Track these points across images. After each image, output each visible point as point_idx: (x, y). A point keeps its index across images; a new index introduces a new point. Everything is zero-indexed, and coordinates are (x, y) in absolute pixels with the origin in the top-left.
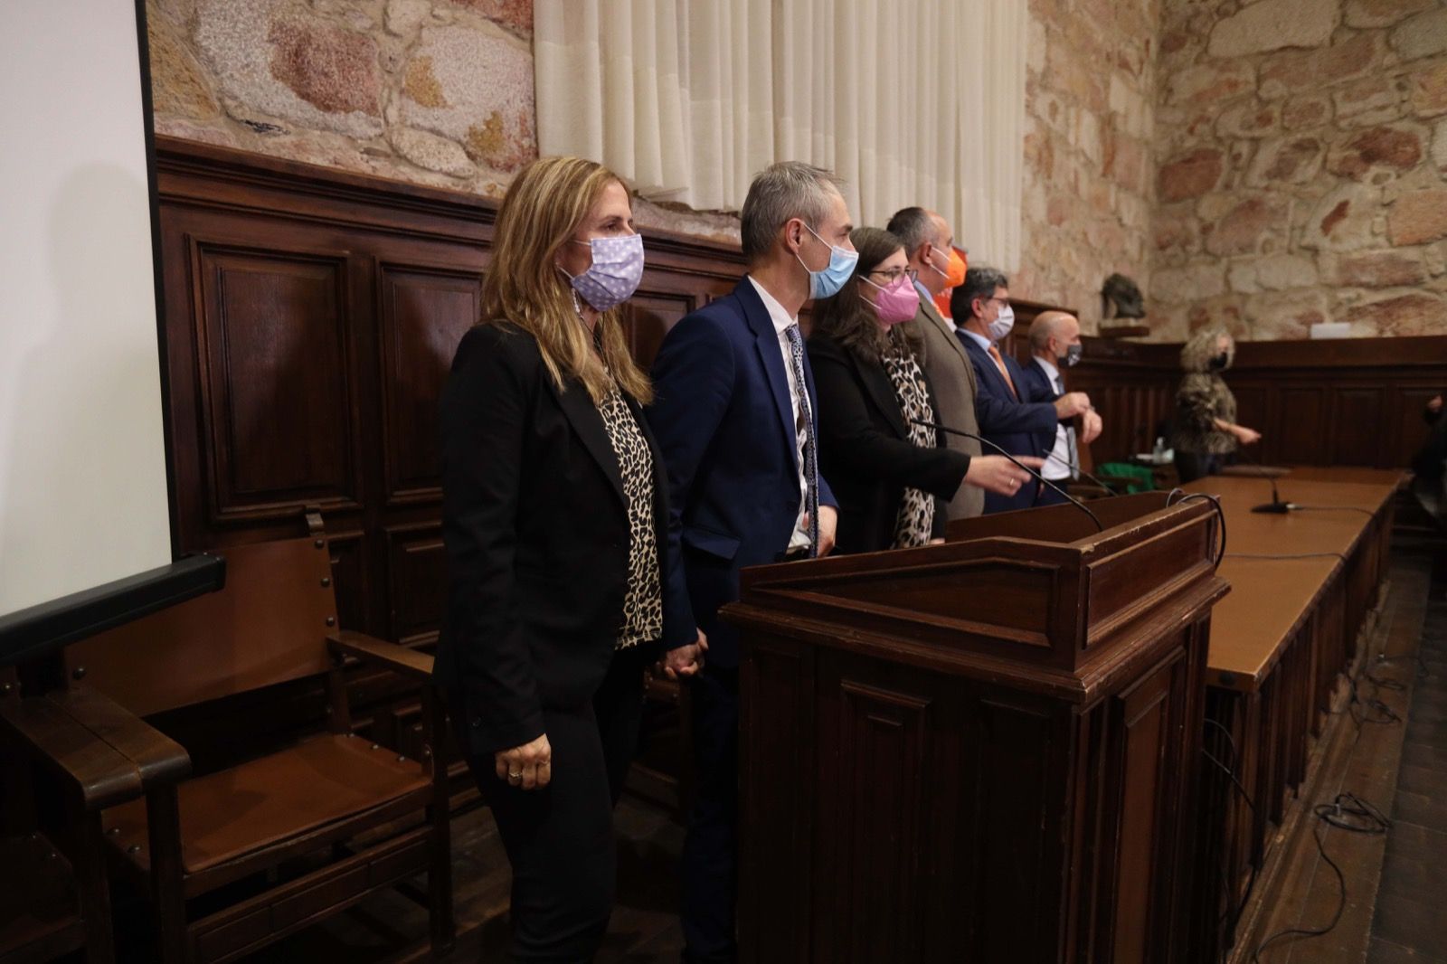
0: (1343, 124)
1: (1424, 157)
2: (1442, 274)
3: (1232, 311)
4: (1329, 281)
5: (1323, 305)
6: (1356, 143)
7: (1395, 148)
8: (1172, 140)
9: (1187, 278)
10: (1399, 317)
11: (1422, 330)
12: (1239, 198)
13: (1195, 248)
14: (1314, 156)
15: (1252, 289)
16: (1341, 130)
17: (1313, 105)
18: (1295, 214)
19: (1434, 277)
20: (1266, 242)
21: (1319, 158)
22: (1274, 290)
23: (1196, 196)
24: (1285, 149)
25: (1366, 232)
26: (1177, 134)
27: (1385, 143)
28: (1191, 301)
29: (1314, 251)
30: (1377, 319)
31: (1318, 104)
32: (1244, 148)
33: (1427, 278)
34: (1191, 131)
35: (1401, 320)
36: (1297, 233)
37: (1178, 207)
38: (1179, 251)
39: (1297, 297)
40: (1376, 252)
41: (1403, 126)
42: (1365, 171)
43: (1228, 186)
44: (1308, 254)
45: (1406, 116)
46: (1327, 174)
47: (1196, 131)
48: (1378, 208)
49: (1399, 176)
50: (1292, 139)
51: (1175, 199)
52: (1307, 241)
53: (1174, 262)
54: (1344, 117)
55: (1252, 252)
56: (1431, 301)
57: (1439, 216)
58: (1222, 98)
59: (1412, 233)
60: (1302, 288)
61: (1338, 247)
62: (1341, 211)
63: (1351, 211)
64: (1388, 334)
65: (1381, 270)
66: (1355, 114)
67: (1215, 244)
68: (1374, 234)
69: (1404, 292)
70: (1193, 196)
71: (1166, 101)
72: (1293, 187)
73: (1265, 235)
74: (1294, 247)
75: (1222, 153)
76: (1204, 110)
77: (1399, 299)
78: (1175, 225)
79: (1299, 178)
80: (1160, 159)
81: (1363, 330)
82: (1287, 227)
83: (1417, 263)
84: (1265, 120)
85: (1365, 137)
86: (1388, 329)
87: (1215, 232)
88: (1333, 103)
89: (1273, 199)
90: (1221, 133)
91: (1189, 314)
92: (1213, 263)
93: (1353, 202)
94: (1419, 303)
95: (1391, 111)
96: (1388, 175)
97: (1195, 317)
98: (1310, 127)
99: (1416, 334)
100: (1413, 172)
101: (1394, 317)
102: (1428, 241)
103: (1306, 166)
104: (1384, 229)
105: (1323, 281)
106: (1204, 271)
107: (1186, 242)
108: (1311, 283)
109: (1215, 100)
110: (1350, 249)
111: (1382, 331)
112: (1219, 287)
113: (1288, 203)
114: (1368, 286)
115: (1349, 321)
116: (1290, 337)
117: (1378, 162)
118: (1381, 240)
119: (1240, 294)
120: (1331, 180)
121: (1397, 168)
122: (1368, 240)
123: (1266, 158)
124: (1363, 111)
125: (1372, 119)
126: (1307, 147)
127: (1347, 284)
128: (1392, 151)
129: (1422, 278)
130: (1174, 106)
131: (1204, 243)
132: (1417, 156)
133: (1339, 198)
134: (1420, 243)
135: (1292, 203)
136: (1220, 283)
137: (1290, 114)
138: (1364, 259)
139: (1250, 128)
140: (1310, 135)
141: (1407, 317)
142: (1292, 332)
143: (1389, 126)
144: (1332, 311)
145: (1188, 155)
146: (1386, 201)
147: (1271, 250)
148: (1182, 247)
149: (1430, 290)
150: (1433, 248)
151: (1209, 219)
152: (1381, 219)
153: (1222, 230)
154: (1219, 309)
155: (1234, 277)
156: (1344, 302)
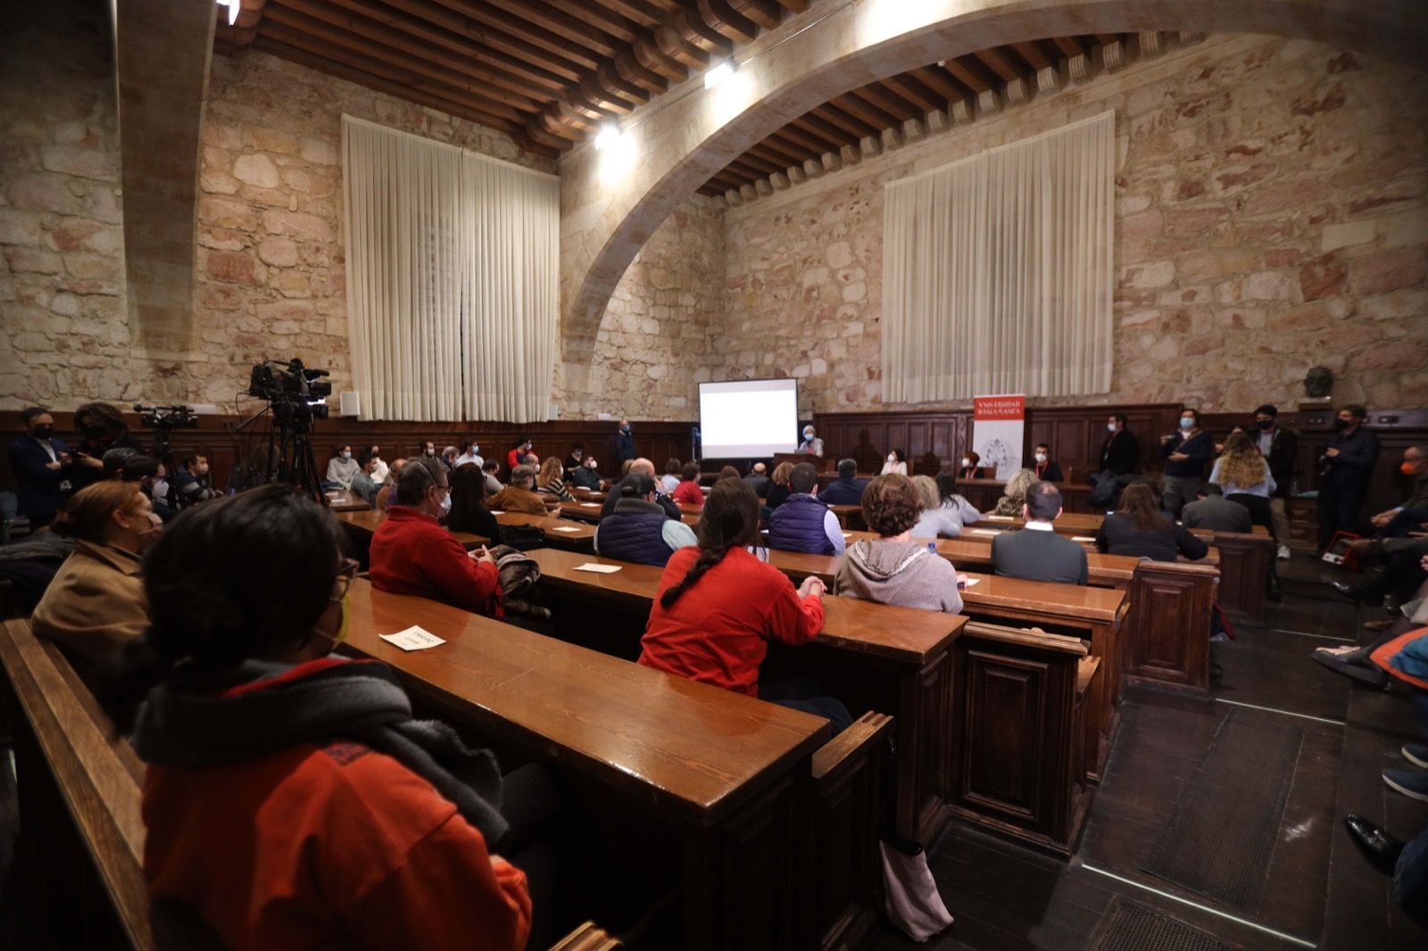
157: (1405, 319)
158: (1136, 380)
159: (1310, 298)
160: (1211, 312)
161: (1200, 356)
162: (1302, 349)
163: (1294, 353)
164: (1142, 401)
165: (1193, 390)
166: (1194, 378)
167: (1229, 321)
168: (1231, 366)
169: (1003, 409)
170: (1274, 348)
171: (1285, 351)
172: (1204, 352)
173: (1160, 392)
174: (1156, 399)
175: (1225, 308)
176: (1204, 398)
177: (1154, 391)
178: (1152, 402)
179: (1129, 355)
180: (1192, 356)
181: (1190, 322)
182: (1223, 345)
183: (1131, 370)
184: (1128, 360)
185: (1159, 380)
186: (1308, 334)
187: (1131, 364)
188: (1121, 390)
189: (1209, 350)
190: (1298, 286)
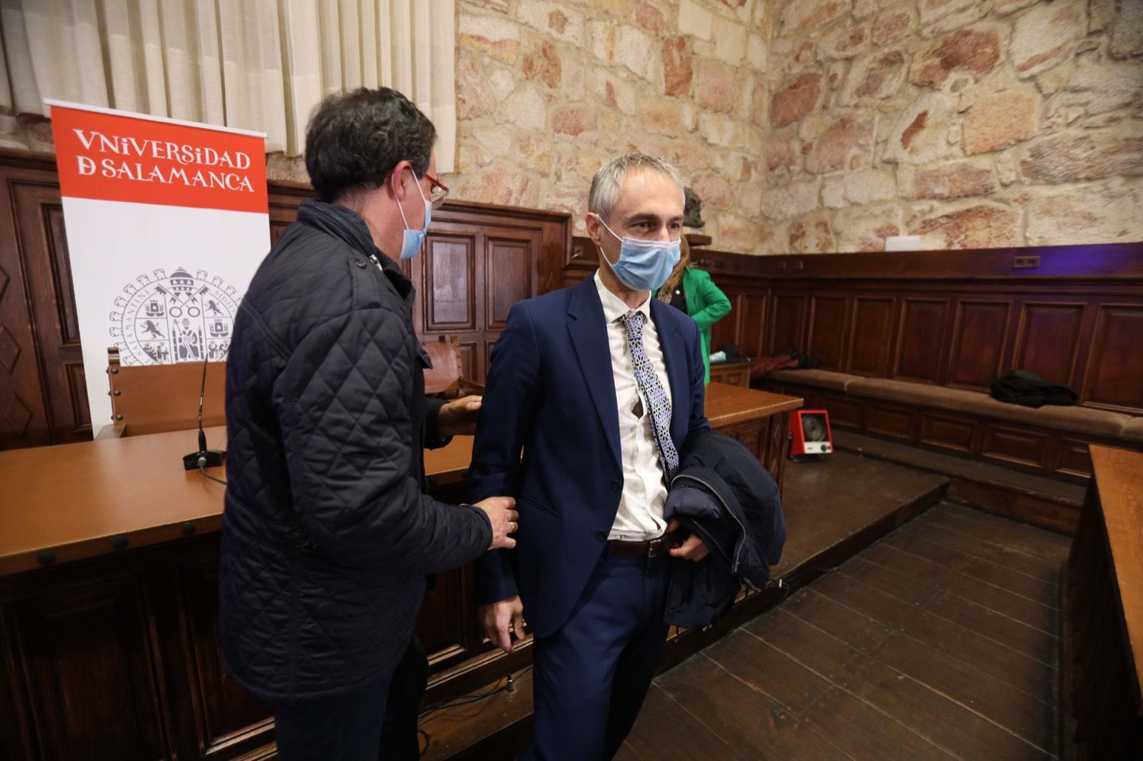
0: (926, 32)
1: (1003, 57)
2: (1012, 183)
3: (823, 225)
4: (905, 195)
5: (899, 220)
6: (937, 50)
7: (974, 51)
8: (783, 70)
9: (791, 195)
10: (967, 230)
11: (988, 242)
12: (833, 118)
13: (796, 168)
14: (900, 68)
15: (840, 204)
16: (925, 39)
17: (899, 17)
18: (879, 129)
19: (1004, 186)
20: (855, 158)
21: (904, 69)
22: (860, 205)
23: (799, 119)
24: (874, 65)
25: (942, 143)
26: (786, 62)
27: (964, 48)
28: (792, 216)
29: (894, 164)
30: (947, 231)
31: (904, 14)
32: (838, 69)
33: (998, 188)
34: (797, 59)
35: (970, 233)
36: (881, 147)
37: (786, 130)
38: (785, 171)
39: (877, 210)
40: (950, 162)
41: (982, 27)
42: (944, 78)
43: (824, 107)
44: (890, 168)
45: (986, 16)
46: (910, 85)
47: (801, 58)
48: (955, 116)
49: (976, 81)
50: (880, 55)
51: (783, 124)
52: (889, 155)
53: (781, 182)
54: (927, 25)
55: (842, 168)
56: (998, 211)
57: (1014, 120)
58: (823, 22)
59: (986, 140)
60: (881, 202)
61: (916, 159)
62: (919, 123)
63: (929, 122)
64: (957, 247)
65: (954, 181)
66: (937, 20)
67: (813, 164)
68: (949, 144)
69: (974, 203)
70: (797, 120)
71: (779, 33)
72: (879, 101)
73: (854, 151)
74: (877, 161)
75: (821, 76)
76: (808, 37)
77: (968, 211)
78: (781, 147)
79: (884, 93)
80: (773, 88)
81: (934, 243)
82: (872, 142)
83: (988, 172)
84: (857, 38)
85: (946, 43)
86: (956, 241)
87: (813, 152)
88: (918, 11)
89: (861, 116)
90: (821, 57)
91: (790, 229)
92: (810, 181)
93: (931, 112)
94: (986, 214)
95: (970, 12)
96: (966, 81)
97: (793, 231)
98: (896, 40)
99: (982, 246)
100: (991, 75)
101: (963, 229)
102: (1002, 148)
103: (891, 80)
104: (959, 138)
105: (900, 194)
106: (803, 188)
107: (791, 162)
108: (889, 196)
109: (817, 26)
110: (926, 161)
111: (950, 244)
112: (814, 203)
113: (874, 118)
114: (941, 198)
115: (921, 233)
116: (870, 250)
117: (956, 68)
118: (956, 150)
119: (831, 209)
120: (912, 90)
121: (975, 72)
122: (943, 150)
123: (857, 76)
124: (946, 15)
125: (951, 24)
126: (892, 61)
127: (922, 197)
128: (971, 54)
129: (992, 188)
130: (785, 37)
131: (804, 163)
132: (997, 57)
133: (919, 110)
134: (993, 151)
135: (877, 118)
136: (815, 199)
137: (879, 29)
138: (938, 170)
139: (844, 49)
140: (897, 47)
141: (975, 229)
142: (871, 245)
143: (969, 28)
144: (907, 224)
145: (795, 82)
146: (962, 109)
147: (858, 166)
148: (787, 167)
149: (1000, 200)
150: (1006, 155)
151: (808, 140)
152: (957, 128)
153: (818, 149)
154: (813, 223)
155: (825, 193)
156: (918, 214)
157: (724, 149)
158: (487, 159)
159: (670, 92)
160: (582, 64)
161: (572, 137)
164: (499, 200)
165: (566, 195)
166: (564, 176)
167: (602, 90)
169: (191, 169)
172: (577, 131)
173: (523, 191)
174: (518, 202)
175: (597, 66)
177: (515, 185)
178: (512, 203)
179: (474, 102)
180: (562, 134)
181: (559, 72)
182: (596, 128)
183: (478, 134)
184: (473, 112)
185: (521, 165)
186: (666, 140)
187: (476, 122)
188: (463, 172)
189: (581, 130)
190: (662, 68)
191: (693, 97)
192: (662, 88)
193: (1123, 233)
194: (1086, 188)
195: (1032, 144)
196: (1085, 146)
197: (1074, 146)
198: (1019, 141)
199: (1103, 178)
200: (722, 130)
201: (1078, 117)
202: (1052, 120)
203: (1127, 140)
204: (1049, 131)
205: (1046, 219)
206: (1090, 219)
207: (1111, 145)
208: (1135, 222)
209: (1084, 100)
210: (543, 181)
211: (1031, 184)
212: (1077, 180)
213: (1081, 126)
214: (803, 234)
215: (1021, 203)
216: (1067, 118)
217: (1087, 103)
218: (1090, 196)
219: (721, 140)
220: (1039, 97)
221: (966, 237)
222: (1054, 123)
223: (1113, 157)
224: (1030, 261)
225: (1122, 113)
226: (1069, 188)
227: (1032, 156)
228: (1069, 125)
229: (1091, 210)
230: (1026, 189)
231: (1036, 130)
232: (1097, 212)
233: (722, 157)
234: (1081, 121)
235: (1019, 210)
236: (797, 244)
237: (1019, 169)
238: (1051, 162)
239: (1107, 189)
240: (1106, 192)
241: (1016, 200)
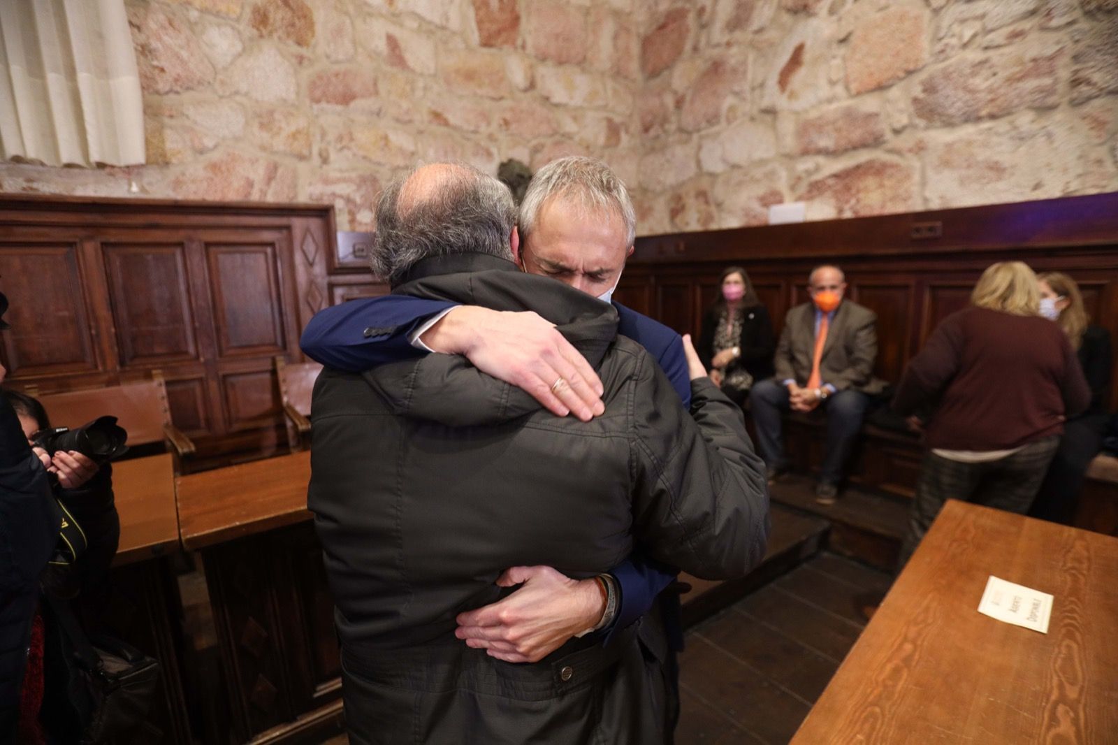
2: (904, 128)
3: (702, 195)
4: (787, 151)
5: (782, 185)
8: (650, 8)
9: (668, 161)
10: (858, 191)
11: (883, 207)
12: (705, 62)
13: (672, 127)
15: (718, 168)
18: (754, 72)
19: (897, 132)
20: (732, 109)
22: (740, 167)
23: (669, 66)
25: (823, 82)
28: (671, 186)
29: (771, 112)
30: (836, 194)
33: (888, 135)
35: (861, 195)
36: (757, 93)
37: (658, 81)
38: (660, 132)
39: (758, 173)
40: (834, 106)
43: (695, 49)
44: (768, 118)
46: (783, 12)
48: (834, 46)
51: (655, 74)
52: (766, 103)
53: (657, 145)
55: (719, 123)
56: (893, 166)
57: (901, 46)
59: (871, 74)
60: (762, 162)
61: (798, 105)
62: (796, 59)
63: (807, 56)
64: (848, 214)
65: (838, 130)
67: (688, 120)
68: (832, 83)
69: (863, 157)
70: (667, 67)
72: (751, 37)
73: (729, 101)
74: (755, 111)
75: (688, 11)
77: (858, 167)
78: (654, 102)
79: (755, 25)
80: (641, 31)
81: (821, 211)
82: (747, 87)
83: (876, 115)
86: (847, 207)
87: (687, 106)
89: (733, 56)
91: (669, 202)
92: (686, 142)
93: (808, 44)
94: (877, 170)
97: (673, 204)
99: (876, 211)
101: (854, 191)
102: (891, 82)
103: (763, 7)
104: (841, 75)
105: (782, 151)
106: (679, 151)
107: (665, 120)
108: (770, 154)
110: (807, 106)
111: (841, 211)
112: (692, 169)
113: (747, 58)
114: (826, 153)
115: (808, 199)
116: (754, 223)
118: (839, 90)
119: (709, 174)
120: (786, 18)
122: (825, 91)
123: (725, 6)
127: (805, 152)
129: (882, 136)
131: (679, 120)
133: (795, 43)
134: (881, 88)
135: (751, 58)
136: (693, 165)
138: (820, 118)
141: (866, 190)
142: (755, 217)
144: (792, 188)
145: (662, 20)
146: (842, 36)
147: (735, 118)
148: (662, 125)
149: (891, 151)
150: (894, 93)
151: (681, 90)
152: (837, 62)
153: (692, 102)
154: (692, 193)
155: (704, 155)
156: (804, 175)
157: (576, 109)
158: (209, 143)
159: (487, 43)
160: (347, 13)
161: (339, 108)
162: (483, 128)
163: (475, 132)
164: (232, 195)
165: (338, 181)
166: (333, 156)
167: (381, 45)
168: (393, 137)
170: (452, 120)
171: (466, 127)
172: (346, 98)
173: (270, 179)
174: (264, 193)
175: (370, 15)
176: (358, 200)
177: (258, 174)
178: (255, 197)
179: (179, 70)
180: (324, 105)
181: (311, 25)
182: (377, 93)
183: (191, 112)
184: (179, 83)
185: (263, 148)
186: (488, 104)
187: (186, 96)
188: (174, 161)
189: (353, 97)
190: (471, 13)
191: (523, 47)
192: (475, 38)
193: (1037, 187)
194: (990, 129)
195: (923, 76)
196: (985, 72)
197: (973, 74)
198: (909, 73)
199: (1009, 114)
200: (570, 87)
201: (975, 36)
202: (945, 41)
203: (1034, 60)
204: (942, 57)
205: (947, 174)
206: (997, 169)
207: (1017, 69)
208: (1050, 170)
209: (979, 12)
210: (302, 167)
211: (927, 128)
212: (979, 119)
213: (979, 46)
214: (683, 208)
215: (917, 154)
216: (961, 37)
217: (983, 16)
218: (995, 139)
219: (571, 98)
220: (927, 13)
221: (858, 201)
222: (947, 45)
223: (1021, 85)
224: (931, 229)
225: (1026, 25)
226: (968, 131)
227: (925, 91)
228: (965, 46)
229: (997, 158)
230: (921, 135)
231: (926, 56)
232: (1005, 159)
233: (575, 119)
234: (979, 40)
235: (914, 162)
236: (678, 220)
237: (912, 109)
238: (947, 97)
239: (1015, 128)
240: (1013, 133)
241: (910, 150)
